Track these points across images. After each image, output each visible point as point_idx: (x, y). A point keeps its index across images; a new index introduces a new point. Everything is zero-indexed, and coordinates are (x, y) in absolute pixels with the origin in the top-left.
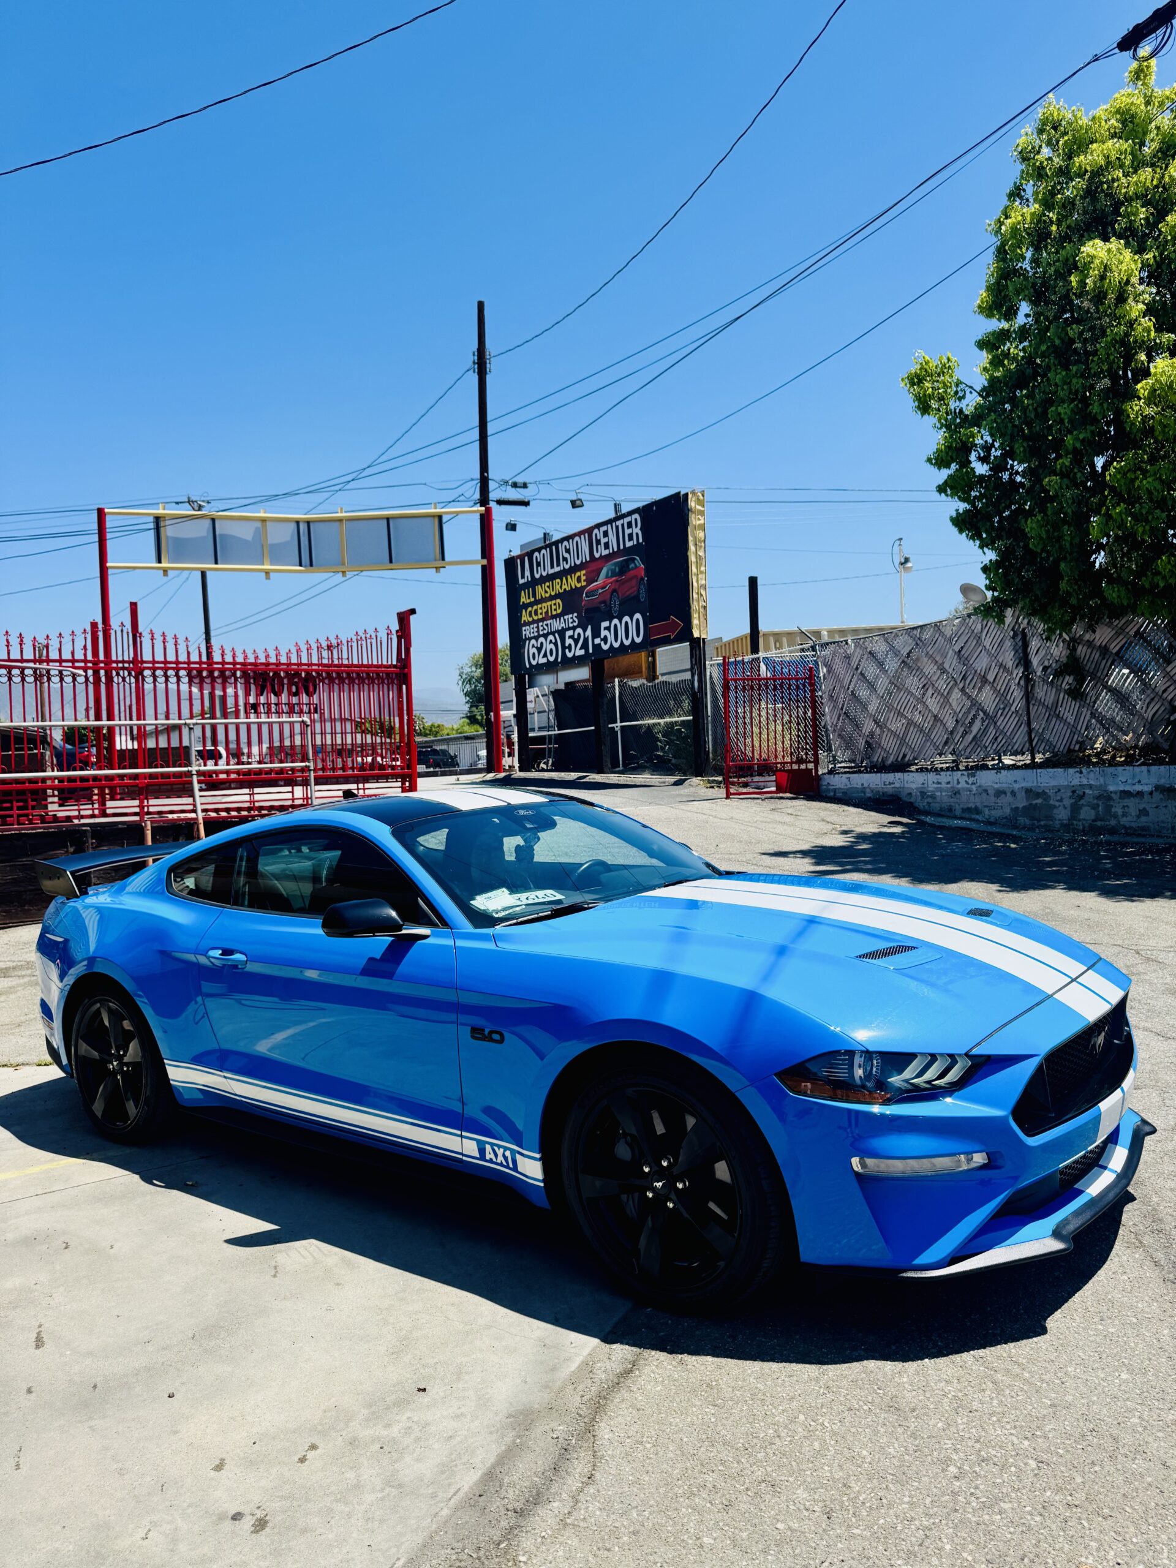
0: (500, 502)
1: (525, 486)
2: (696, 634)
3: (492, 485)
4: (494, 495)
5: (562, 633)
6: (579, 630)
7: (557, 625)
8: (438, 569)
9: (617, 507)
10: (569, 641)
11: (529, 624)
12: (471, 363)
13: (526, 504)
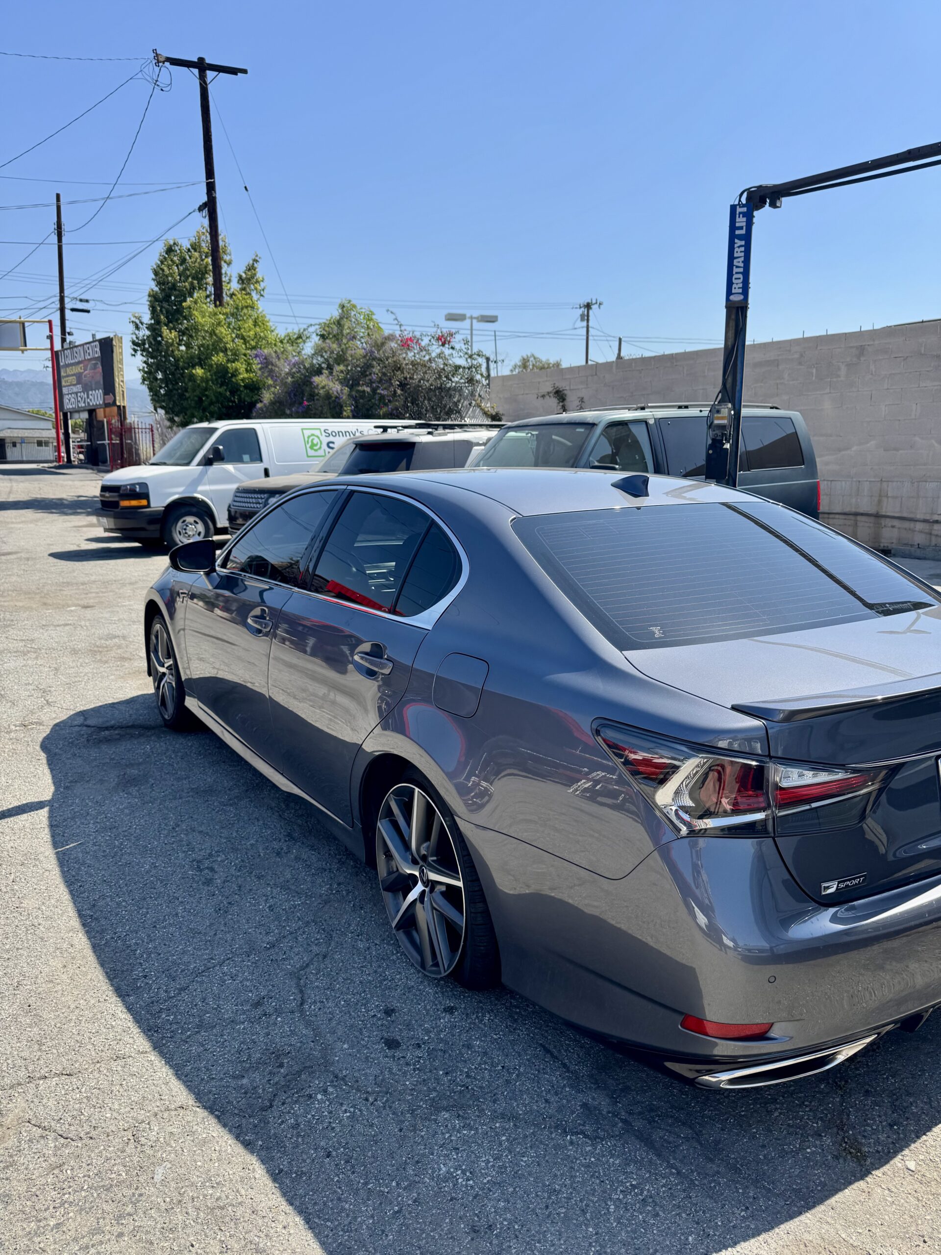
0: (73, 310)
1: (87, 301)
2: (118, 404)
3: (67, 300)
4: (69, 305)
5: (76, 393)
6: (82, 394)
7: (75, 389)
8: (23, 351)
9: (94, 336)
10: (79, 399)
11: (65, 386)
12: (53, 230)
13: (88, 311)
